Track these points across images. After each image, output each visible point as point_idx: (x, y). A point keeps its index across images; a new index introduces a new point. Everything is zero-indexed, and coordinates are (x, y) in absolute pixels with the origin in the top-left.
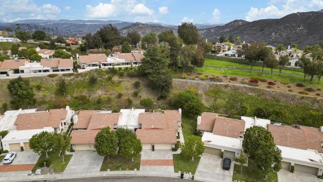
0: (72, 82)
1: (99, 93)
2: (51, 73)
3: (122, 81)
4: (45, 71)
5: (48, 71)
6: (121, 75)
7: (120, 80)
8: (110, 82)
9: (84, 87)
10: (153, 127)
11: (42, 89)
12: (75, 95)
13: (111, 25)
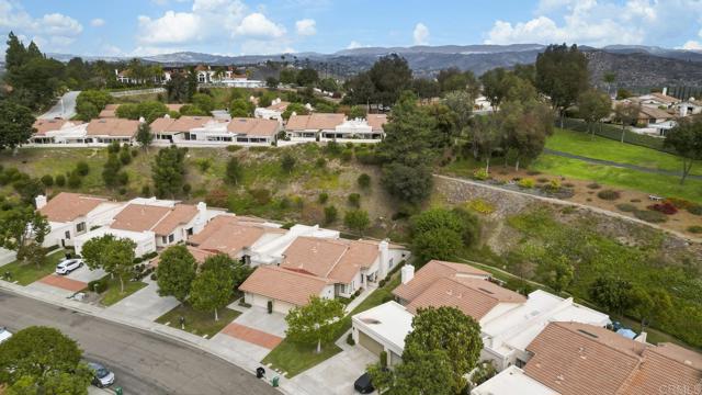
0: (259, 162)
1: (294, 190)
2: (234, 143)
3: (343, 171)
4: (226, 139)
5: (229, 139)
6: (346, 159)
7: (342, 167)
8: (320, 170)
9: (273, 175)
10: (301, 267)
11: (210, 170)
12: (252, 188)
13: (395, 55)
